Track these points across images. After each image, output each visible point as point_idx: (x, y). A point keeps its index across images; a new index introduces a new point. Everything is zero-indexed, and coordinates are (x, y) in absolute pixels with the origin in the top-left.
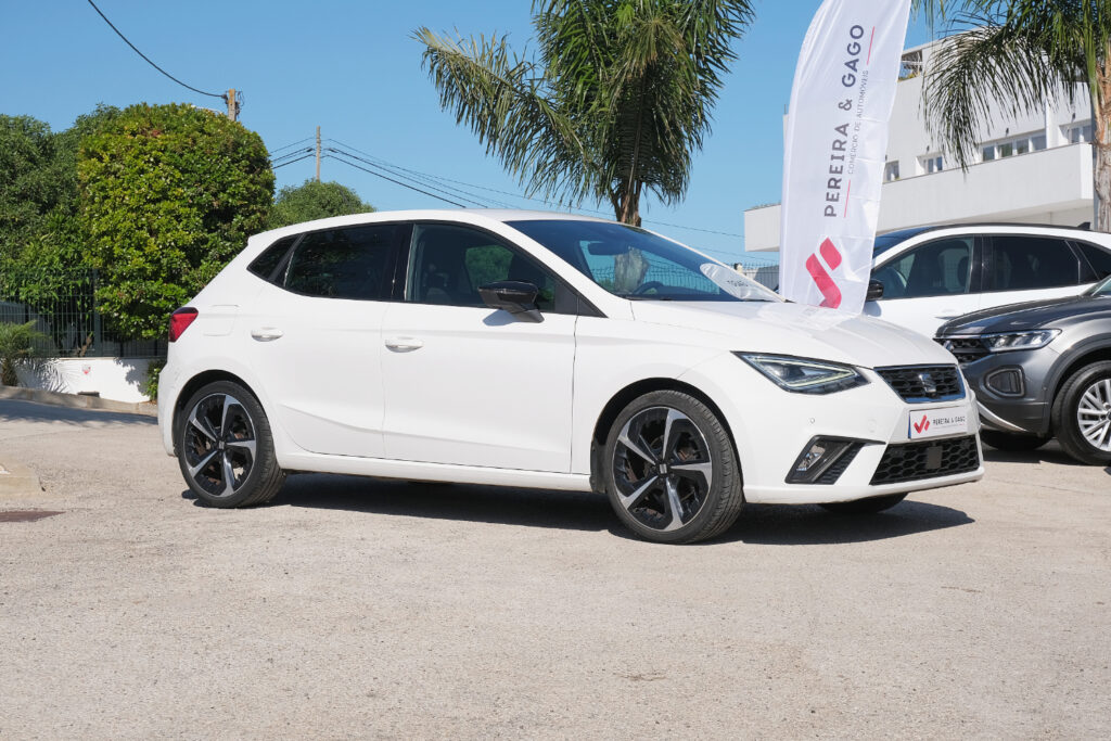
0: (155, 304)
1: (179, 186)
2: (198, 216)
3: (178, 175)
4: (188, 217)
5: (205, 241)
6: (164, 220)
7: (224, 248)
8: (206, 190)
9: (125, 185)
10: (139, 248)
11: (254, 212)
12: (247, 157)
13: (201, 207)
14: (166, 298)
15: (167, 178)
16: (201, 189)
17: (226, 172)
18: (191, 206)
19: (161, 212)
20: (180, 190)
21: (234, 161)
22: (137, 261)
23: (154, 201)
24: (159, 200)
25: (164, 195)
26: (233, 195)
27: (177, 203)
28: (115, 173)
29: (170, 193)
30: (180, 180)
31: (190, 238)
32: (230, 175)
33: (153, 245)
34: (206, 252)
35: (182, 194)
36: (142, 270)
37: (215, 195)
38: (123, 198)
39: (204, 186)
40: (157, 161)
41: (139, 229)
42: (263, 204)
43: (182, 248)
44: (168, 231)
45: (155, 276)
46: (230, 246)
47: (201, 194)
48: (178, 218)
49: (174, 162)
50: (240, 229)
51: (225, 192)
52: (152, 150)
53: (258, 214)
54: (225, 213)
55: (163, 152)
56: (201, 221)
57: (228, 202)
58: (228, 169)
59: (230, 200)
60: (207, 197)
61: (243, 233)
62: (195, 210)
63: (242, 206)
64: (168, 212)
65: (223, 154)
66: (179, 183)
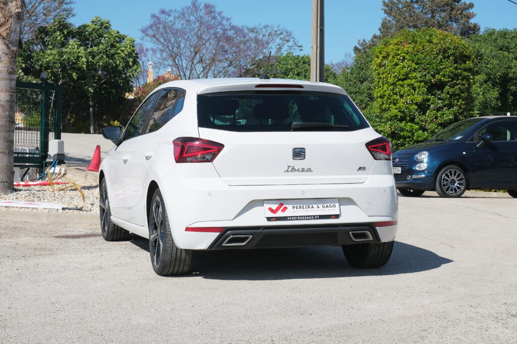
0: (402, 134)
1: (415, 72)
2: (425, 87)
3: (414, 65)
4: (419, 88)
5: (428, 100)
6: (406, 89)
8: (428, 73)
9: (388, 72)
10: (395, 104)
11: (458, 84)
12: (453, 54)
13: (426, 83)
14: (407, 131)
15: (408, 68)
16: (426, 73)
17: (439, 63)
18: (421, 82)
19: (405, 86)
20: (415, 73)
21: (444, 58)
22: (394, 111)
23: (403, 80)
24: (405, 79)
25: (406, 77)
26: (444, 76)
27: (414, 80)
28: (384, 65)
29: (410, 75)
30: (415, 68)
31: (419, 99)
32: (442, 65)
33: (401, 103)
34: (429, 106)
35: (416, 76)
36: (396, 116)
37: (433, 76)
38: (387, 79)
39: (427, 71)
40: (404, 58)
41: (394, 94)
42: (462, 80)
43: (416, 104)
44: (408, 95)
45: (401, 120)
46: (442, 103)
47: (426, 75)
48: (414, 89)
49: (410, 58)
50: (448, 93)
51: (439, 74)
52: (402, 53)
53: (459, 86)
54: (440, 86)
55: (407, 54)
56: (426, 90)
57: (440, 80)
58: (441, 61)
59: (442, 78)
60: (428, 77)
61: (449, 96)
62: (423, 84)
63: (448, 82)
64: (409, 85)
65: (438, 54)
66: (415, 70)
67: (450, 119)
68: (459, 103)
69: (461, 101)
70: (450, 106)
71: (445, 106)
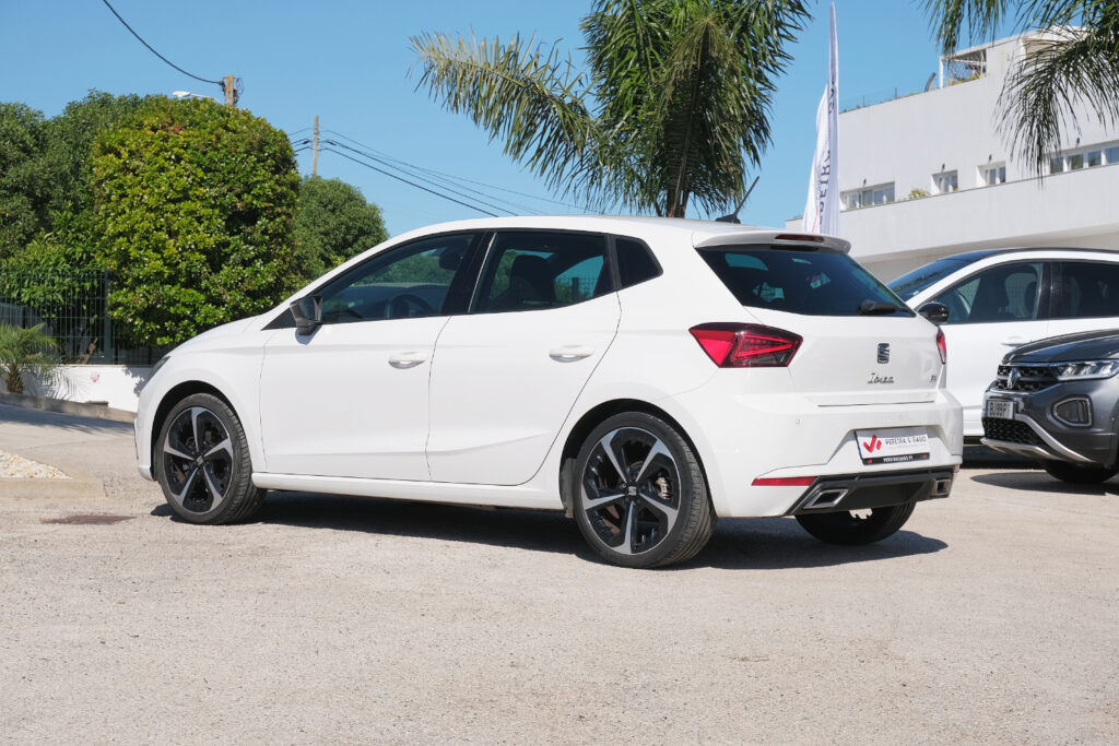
0: (172, 310)
1: (201, 186)
2: (221, 217)
3: (201, 174)
4: (210, 219)
5: (227, 244)
6: (185, 221)
7: (247, 251)
8: (230, 190)
9: (144, 183)
10: (156, 250)
11: (279, 215)
12: (273, 156)
13: (223, 209)
14: (184, 304)
15: (188, 177)
16: (225, 189)
17: (251, 172)
18: (213, 207)
19: (181, 213)
20: (202, 189)
21: (260, 160)
22: (154, 264)
23: (174, 201)
24: (178, 200)
25: (185, 196)
26: (257, 197)
27: (199, 204)
28: (134, 171)
29: (191, 193)
30: (202, 179)
31: (211, 242)
32: (255, 175)
33: (171, 248)
34: (228, 256)
35: (204, 194)
36: (159, 274)
37: (239, 196)
38: (142, 197)
39: (228, 186)
40: (178, 159)
41: (157, 230)
43: (203, 252)
44: (189, 232)
45: (172, 280)
46: (253, 250)
47: (225, 195)
48: (199, 220)
49: (196, 160)
50: (265, 232)
51: (249, 193)
52: (173, 146)
53: (284, 217)
54: (251, 216)
55: (185, 149)
56: (224, 223)
57: (252, 204)
58: (253, 168)
59: (255, 202)
60: (230, 198)
61: (267, 237)
62: (217, 211)
63: (266, 208)
64: (191, 213)
65: (248, 153)
66: (201, 183)
67: (269, 284)
68: (282, 252)
69: (285, 247)
70: (267, 258)
71: (256, 257)
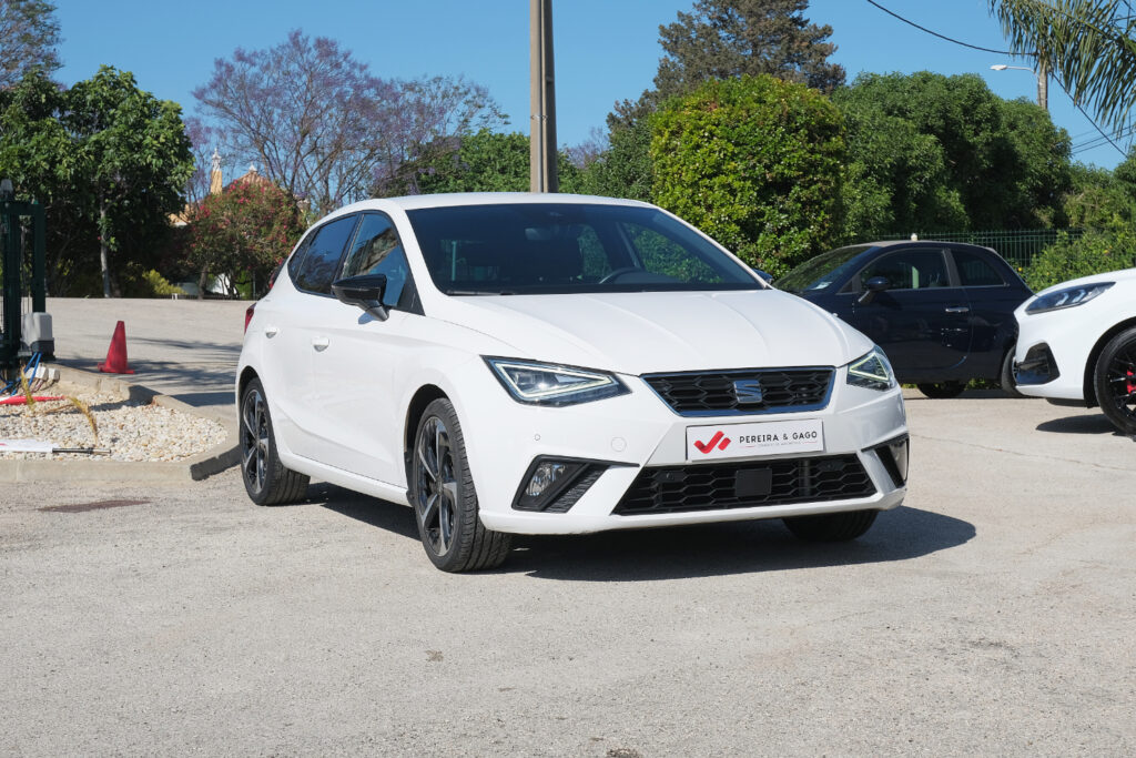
1: (733, 160)
2: (753, 189)
3: (731, 148)
4: (742, 190)
5: (761, 214)
6: (718, 194)
7: (779, 220)
8: (759, 162)
9: (682, 162)
10: (697, 223)
11: (816, 182)
12: (807, 124)
13: (755, 181)
15: (720, 152)
16: (754, 161)
17: (779, 142)
18: (745, 179)
19: (716, 188)
20: (733, 163)
21: (789, 131)
23: (710, 177)
24: (715, 175)
25: (718, 170)
26: (789, 166)
27: (732, 176)
28: (674, 149)
29: (724, 168)
30: (733, 153)
31: (743, 212)
32: (784, 146)
33: (709, 221)
34: (763, 225)
35: (735, 167)
37: (768, 167)
38: (681, 175)
39: (756, 158)
40: (712, 135)
41: (694, 204)
42: (825, 173)
43: (737, 222)
44: (722, 205)
46: (787, 218)
47: (754, 166)
48: (733, 192)
49: (725, 135)
50: (798, 200)
51: (779, 163)
52: (707, 124)
53: (820, 184)
54: (783, 186)
55: (717, 126)
56: (755, 194)
57: (783, 174)
58: (783, 138)
59: (786, 171)
60: (759, 169)
61: (800, 205)
62: (749, 183)
63: (798, 177)
64: (723, 186)
65: (776, 125)
66: (733, 156)
67: (804, 250)
68: (820, 219)
69: (823, 213)
70: (803, 224)
71: (792, 225)
